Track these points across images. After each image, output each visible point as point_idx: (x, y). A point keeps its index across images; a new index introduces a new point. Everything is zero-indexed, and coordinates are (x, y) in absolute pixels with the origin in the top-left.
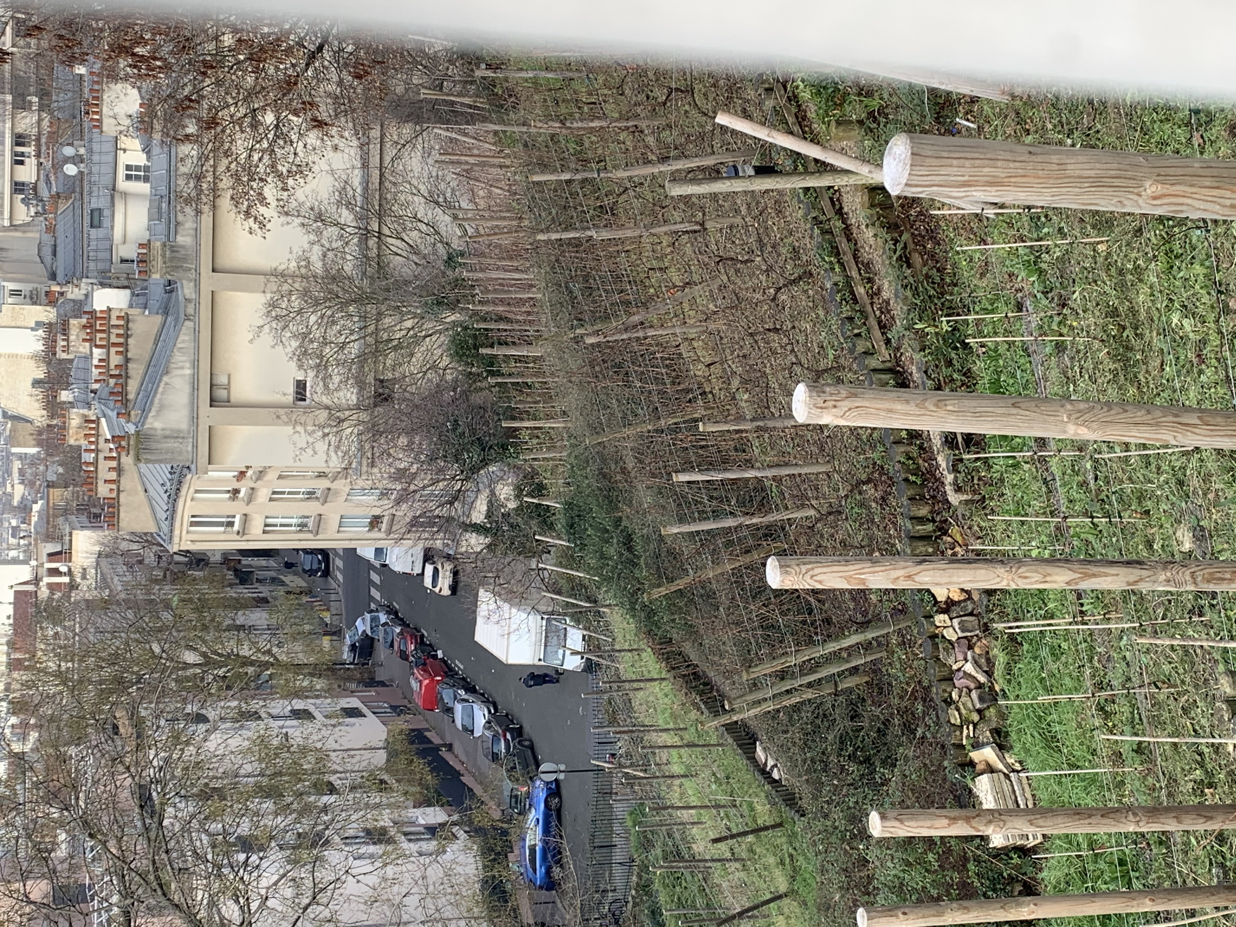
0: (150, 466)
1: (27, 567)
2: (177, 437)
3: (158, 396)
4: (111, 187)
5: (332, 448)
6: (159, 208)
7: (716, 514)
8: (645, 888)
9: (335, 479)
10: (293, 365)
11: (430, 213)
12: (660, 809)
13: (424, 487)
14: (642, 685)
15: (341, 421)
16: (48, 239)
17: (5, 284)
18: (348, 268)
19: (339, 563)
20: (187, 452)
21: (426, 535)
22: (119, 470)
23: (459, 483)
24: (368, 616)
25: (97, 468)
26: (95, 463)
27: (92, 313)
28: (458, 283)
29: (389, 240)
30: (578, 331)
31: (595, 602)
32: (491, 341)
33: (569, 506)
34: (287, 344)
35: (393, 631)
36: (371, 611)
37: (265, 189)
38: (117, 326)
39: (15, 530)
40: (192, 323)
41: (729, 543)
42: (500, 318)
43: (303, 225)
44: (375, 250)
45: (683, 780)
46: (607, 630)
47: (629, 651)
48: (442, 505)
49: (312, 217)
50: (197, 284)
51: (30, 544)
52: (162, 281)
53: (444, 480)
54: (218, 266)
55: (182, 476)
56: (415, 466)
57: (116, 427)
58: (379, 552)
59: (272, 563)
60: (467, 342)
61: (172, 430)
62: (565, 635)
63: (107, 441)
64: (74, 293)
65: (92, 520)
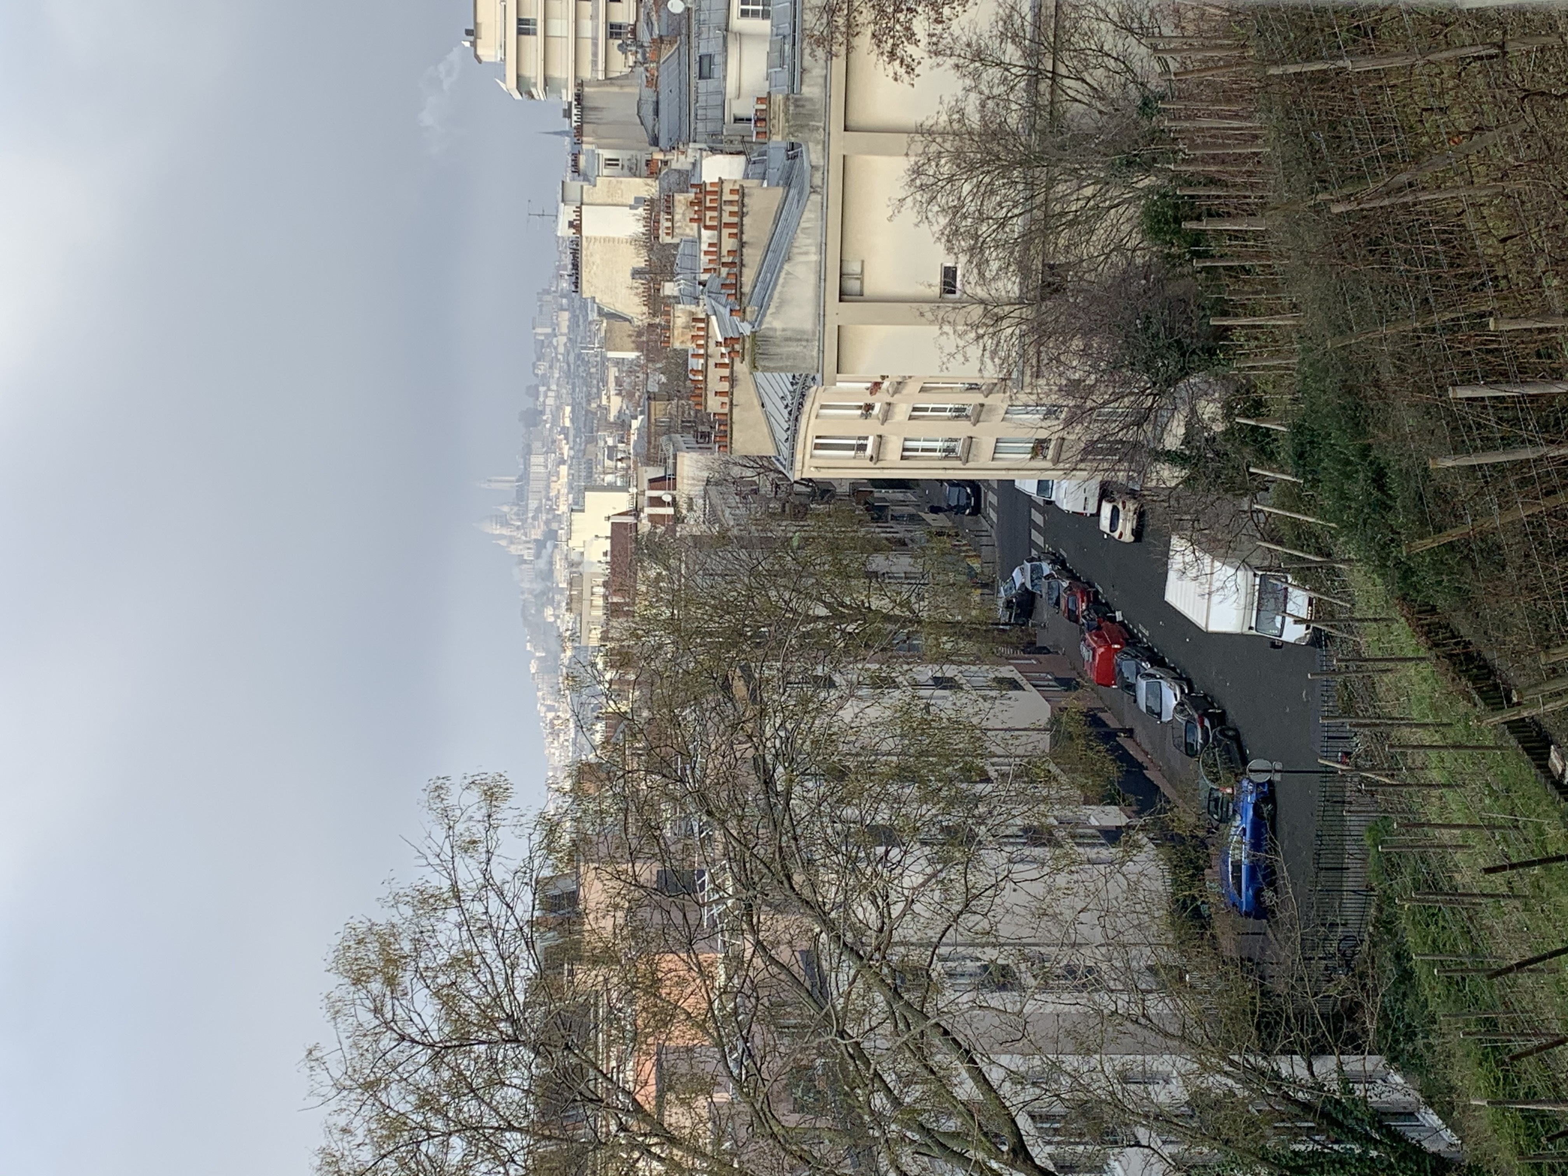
0: (768, 375)
1: (625, 494)
2: (800, 340)
3: (779, 288)
4: (723, 26)
5: (987, 354)
6: (782, 52)
7: (1507, 443)
8: (1387, 925)
9: (990, 392)
10: (941, 247)
11: (1120, 45)
12: (1410, 825)
13: (1105, 404)
14: (1391, 665)
15: (999, 319)
16: (649, 94)
17: (600, 151)
18: (1013, 120)
19: (992, 498)
20: (812, 357)
21: (1106, 466)
22: (732, 379)
23: (1151, 399)
24: (1028, 566)
25: (706, 377)
26: (704, 371)
27: (701, 186)
28: (1155, 136)
29: (1067, 82)
30: (1320, 197)
31: (1329, 555)
32: (1198, 211)
33: (1298, 429)
34: (934, 220)
35: (1059, 585)
36: (1031, 560)
37: (914, 21)
38: (731, 202)
39: (612, 450)
40: (819, 197)
41: (1523, 482)
42: (1212, 181)
43: (957, 66)
44: (1048, 96)
45: (1444, 790)
46: (1345, 591)
47: (1375, 620)
48: (1127, 427)
49: (969, 55)
50: (826, 146)
51: (630, 468)
52: (784, 145)
53: (1131, 394)
54: (852, 123)
55: (806, 387)
56: (1093, 377)
57: (728, 326)
58: (1043, 486)
59: (910, 496)
60: (1164, 214)
61: (794, 330)
62: (1286, 597)
63: (718, 344)
64: (680, 162)
65: (700, 440)
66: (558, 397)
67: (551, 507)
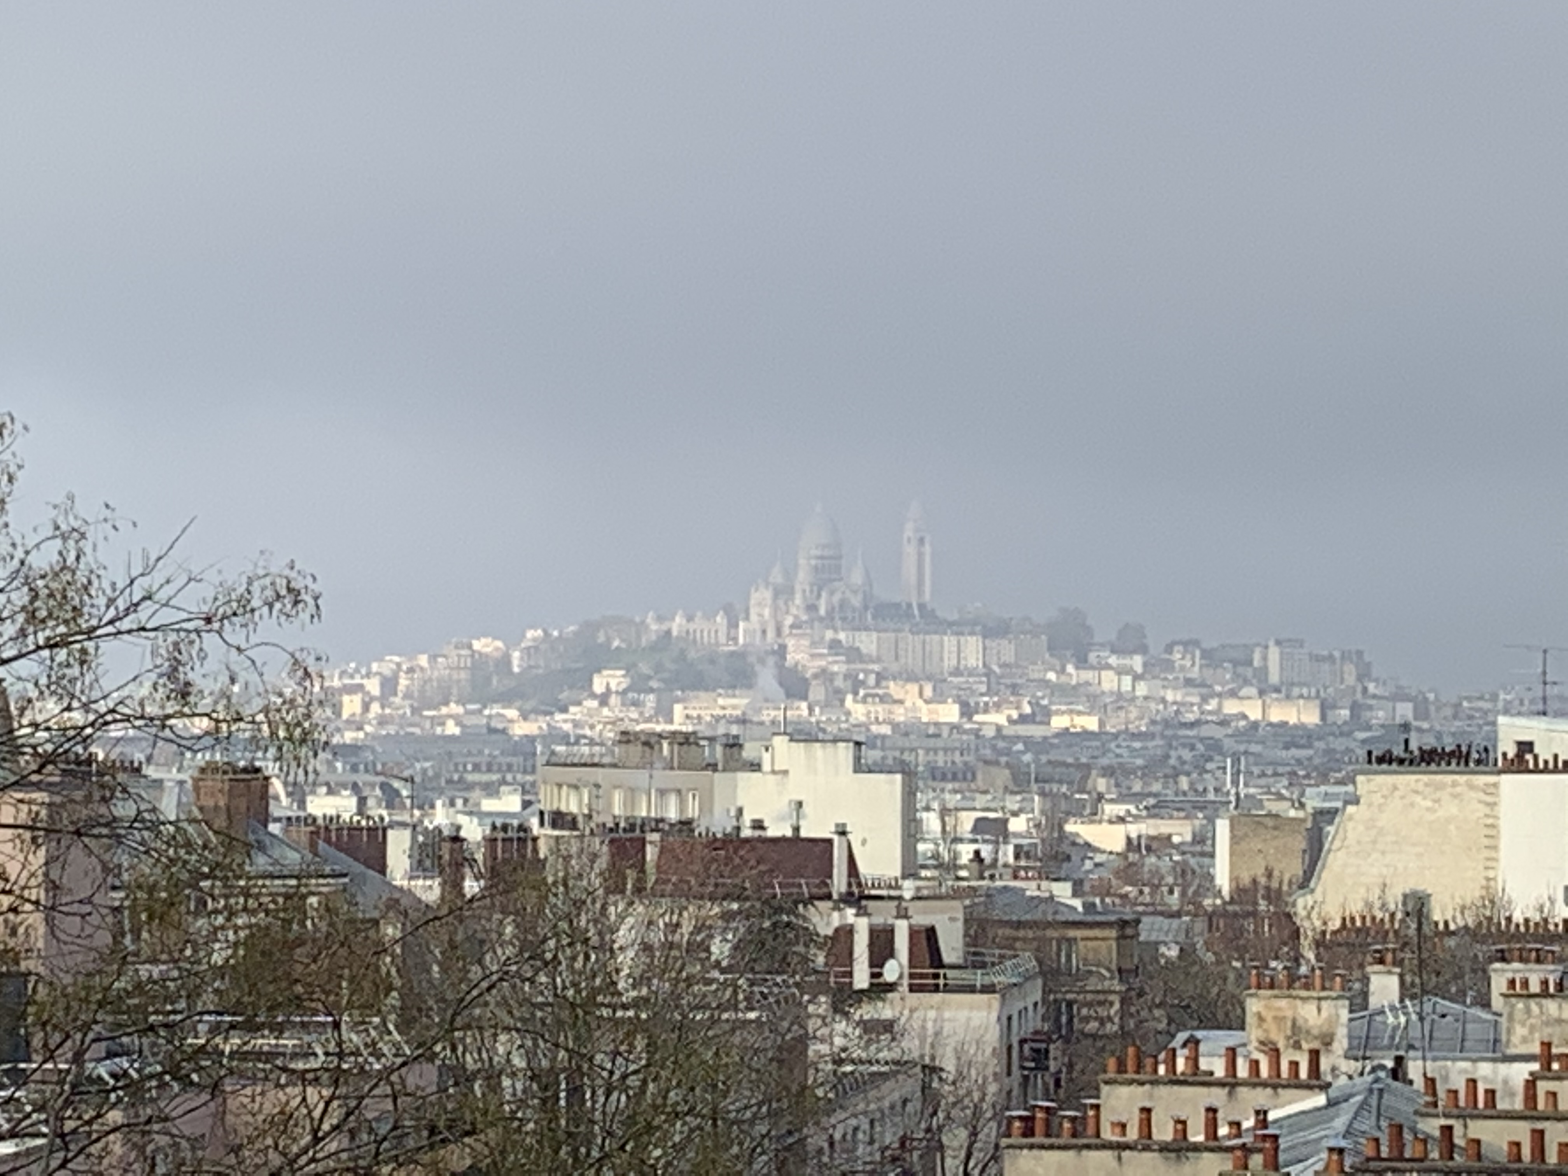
22: (1180, 1148)
25: (1183, 1082)
26: (1196, 1079)
51: (959, 876)
63: (1261, 1112)
65: (1026, 1047)
66: (1121, 700)
67: (863, 683)
